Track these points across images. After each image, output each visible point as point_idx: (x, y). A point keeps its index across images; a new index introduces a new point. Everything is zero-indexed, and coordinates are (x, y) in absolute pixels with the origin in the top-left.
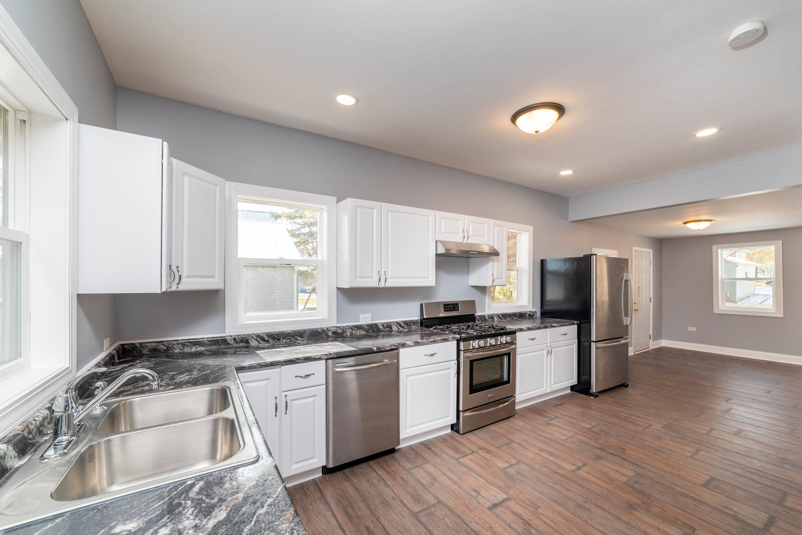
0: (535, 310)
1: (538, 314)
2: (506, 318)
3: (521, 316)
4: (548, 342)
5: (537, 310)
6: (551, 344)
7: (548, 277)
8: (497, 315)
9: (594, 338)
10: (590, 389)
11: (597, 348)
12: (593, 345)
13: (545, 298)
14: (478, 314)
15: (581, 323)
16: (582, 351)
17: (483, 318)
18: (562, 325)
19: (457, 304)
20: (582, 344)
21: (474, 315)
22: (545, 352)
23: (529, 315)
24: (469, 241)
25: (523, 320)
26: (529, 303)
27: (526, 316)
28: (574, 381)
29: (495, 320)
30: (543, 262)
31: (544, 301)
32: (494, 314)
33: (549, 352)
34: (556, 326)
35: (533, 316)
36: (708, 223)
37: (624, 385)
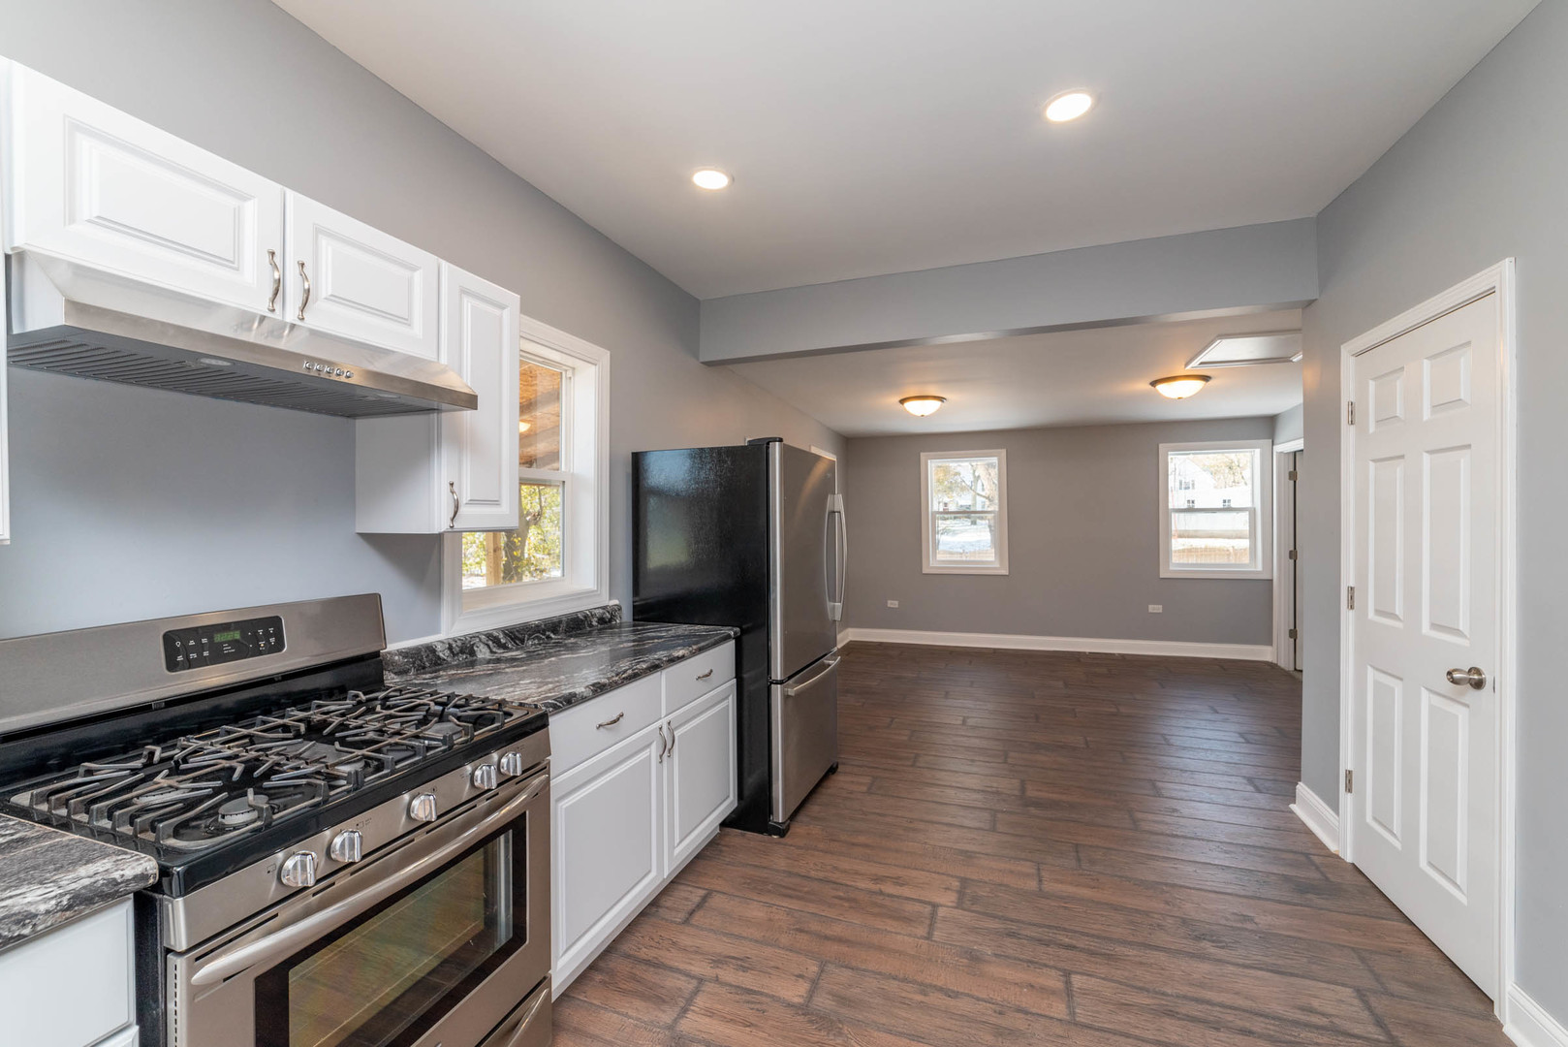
0: (616, 602)
1: (626, 615)
2: (522, 641)
3: (576, 628)
4: (664, 713)
5: (621, 600)
6: (670, 717)
7: (652, 504)
8: (489, 636)
9: (778, 672)
10: (771, 812)
11: (786, 697)
12: (777, 691)
13: (646, 564)
14: (396, 645)
15: (743, 632)
16: (746, 713)
17: (426, 660)
18: (701, 650)
19: (275, 622)
20: (748, 688)
21: (376, 654)
22: (654, 751)
23: (601, 620)
24: (313, 321)
25: (580, 641)
26: (599, 582)
27: (591, 625)
28: (729, 804)
29: (480, 656)
30: (637, 460)
31: (641, 575)
32: (473, 636)
33: (667, 748)
34: (683, 656)
35: (610, 621)
36: (936, 404)
37: (832, 770)
